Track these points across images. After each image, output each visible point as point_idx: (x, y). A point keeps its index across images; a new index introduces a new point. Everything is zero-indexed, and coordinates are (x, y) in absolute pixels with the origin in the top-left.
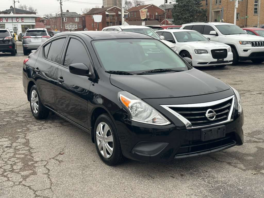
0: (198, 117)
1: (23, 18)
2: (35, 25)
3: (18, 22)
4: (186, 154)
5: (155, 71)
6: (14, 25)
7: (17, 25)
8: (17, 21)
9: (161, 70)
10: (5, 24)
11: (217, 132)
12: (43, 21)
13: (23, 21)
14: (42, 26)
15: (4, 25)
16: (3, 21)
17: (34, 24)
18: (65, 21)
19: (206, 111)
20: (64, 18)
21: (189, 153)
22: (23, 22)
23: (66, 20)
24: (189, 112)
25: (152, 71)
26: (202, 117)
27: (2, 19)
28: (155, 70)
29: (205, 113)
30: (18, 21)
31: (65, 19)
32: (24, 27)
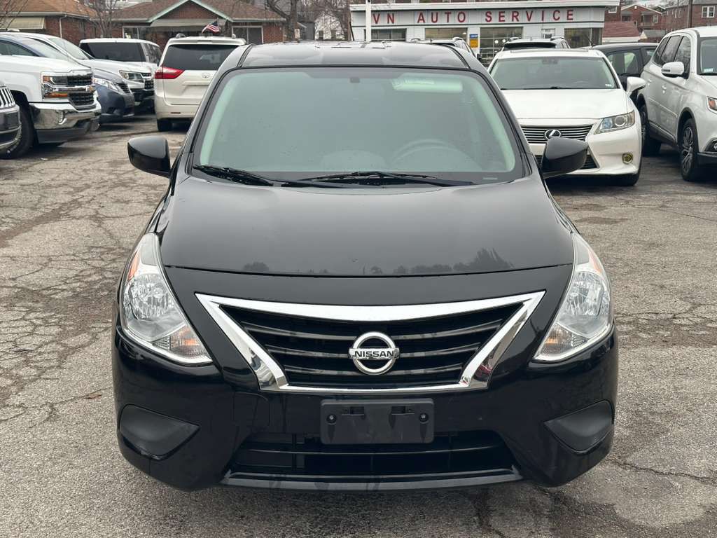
0: (320, 354)
1: (572, 11)
2: (602, 28)
3: (557, 21)
4: (274, 475)
5: (356, 177)
6: (546, 30)
7: (554, 29)
8: (554, 18)
9: (381, 175)
10: (522, 28)
11: (392, 420)
12: (649, 17)
13: (572, 19)
14: (630, 30)
15: (520, 30)
16: (518, 20)
17: (602, 25)
18: (708, 16)
19: (357, 339)
20: (708, 8)
21: (282, 476)
22: (570, 21)
23: (711, 14)
24: (287, 333)
25: (342, 177)
26: (335, 355)
27: (518, 13)
28: (356, 174)
29: (351, 344)
30: (559, 18)
31: (711, 9)
32: (571, 34)
